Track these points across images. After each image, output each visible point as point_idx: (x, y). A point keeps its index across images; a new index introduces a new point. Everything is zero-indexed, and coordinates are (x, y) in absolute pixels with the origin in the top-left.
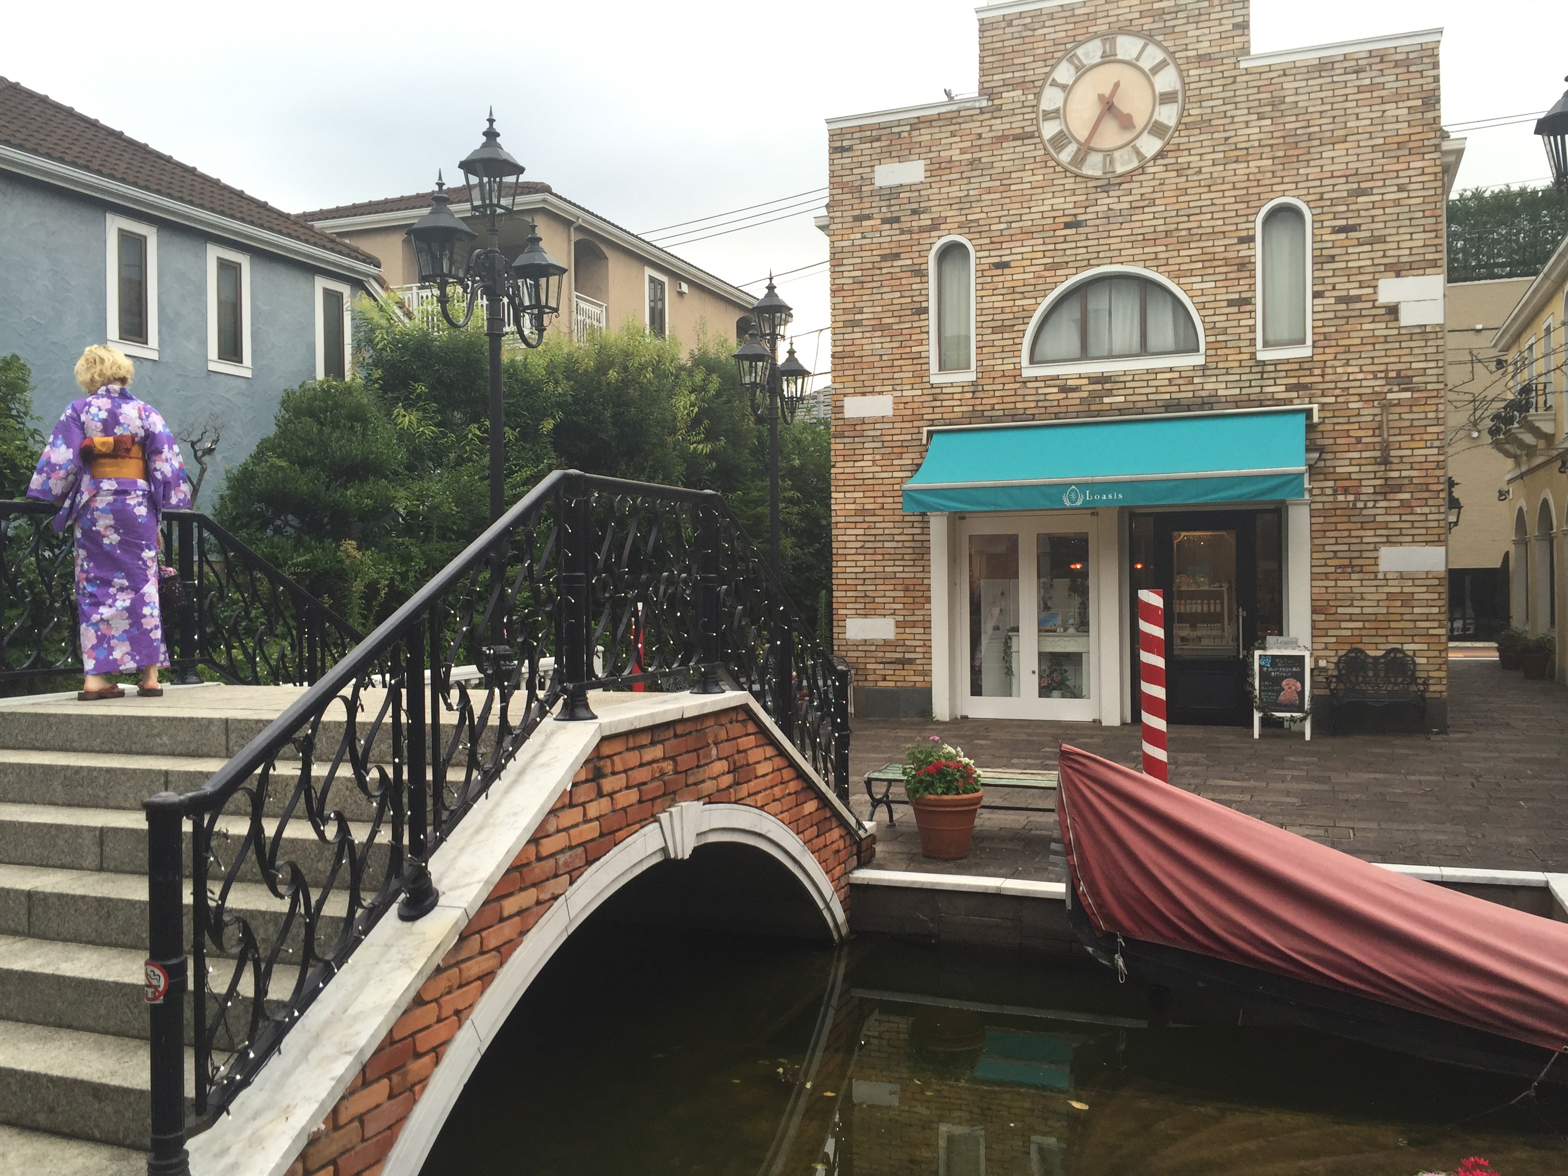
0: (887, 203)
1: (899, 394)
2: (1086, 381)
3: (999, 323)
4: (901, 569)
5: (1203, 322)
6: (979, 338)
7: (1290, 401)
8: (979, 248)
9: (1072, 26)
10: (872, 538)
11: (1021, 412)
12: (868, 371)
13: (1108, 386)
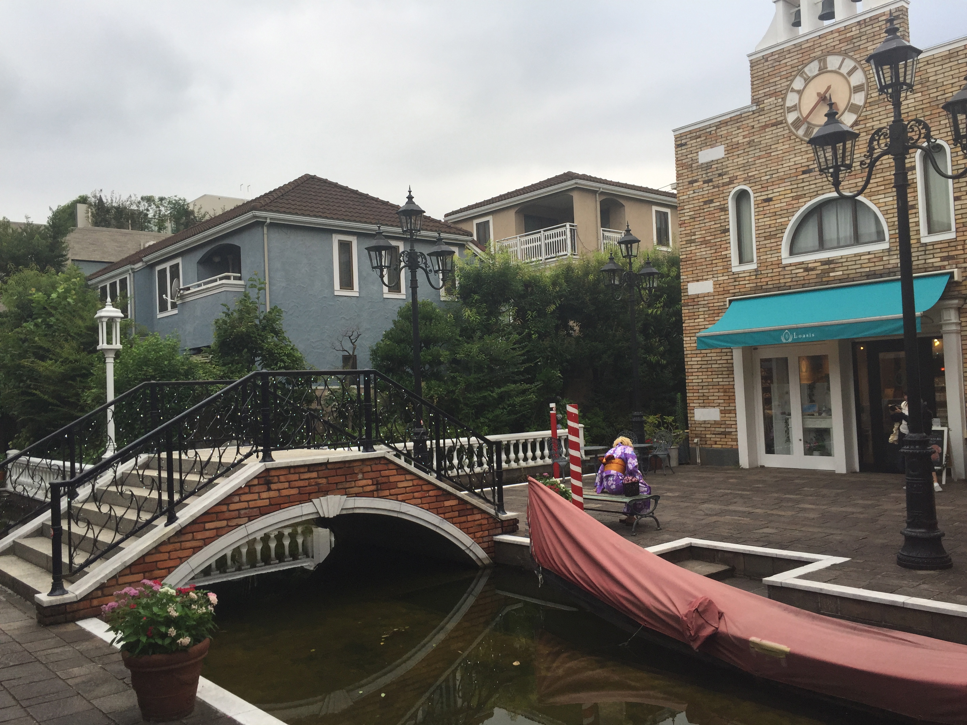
1: (716, 279)
2: (819, 264)
3: (768, 234)
4: (721, 380)
6: (758, 243)
7: (944, 267)
8: (755, 191)
9: (801, 55)
10: (705, 363)
11: (783, 285)
12: (700, 268)
13: (832, 266)
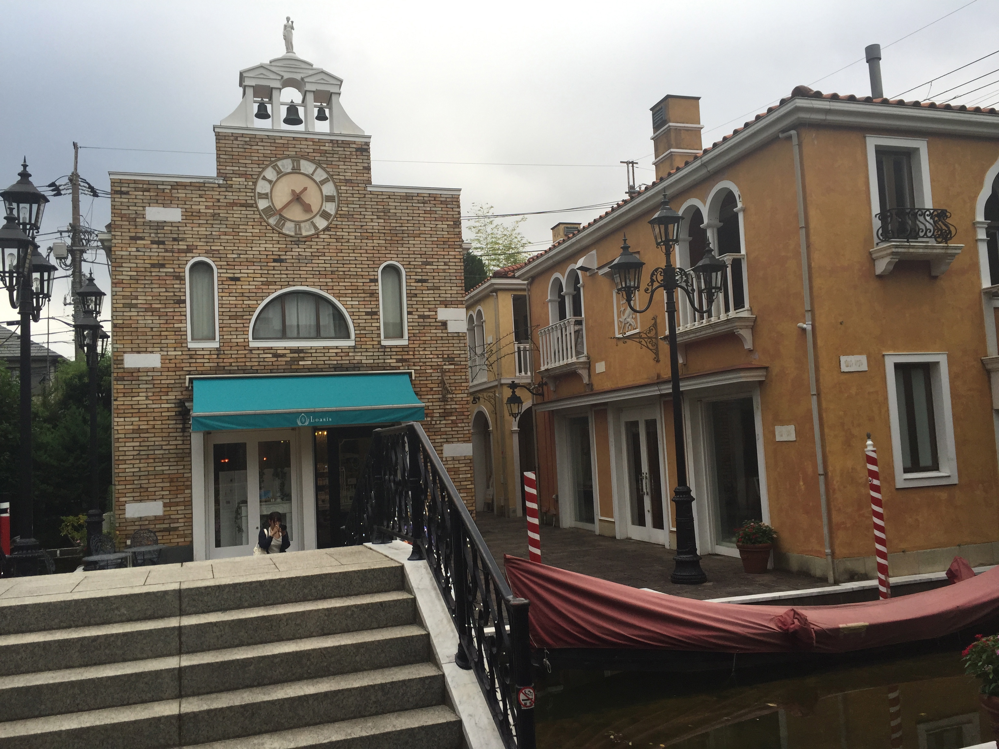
0: (156, 231)
1: (165, 353)
2: (288, 352)
3: (234, 314)
4: (167, 468)
5: (353, 323)
6: (221, 321)
7: (398, 368)
8: (219, 267)
9: (274, 148)
10: (146, 448)
11: (249, 368)
12: (143, 338)
13: (302, 355)
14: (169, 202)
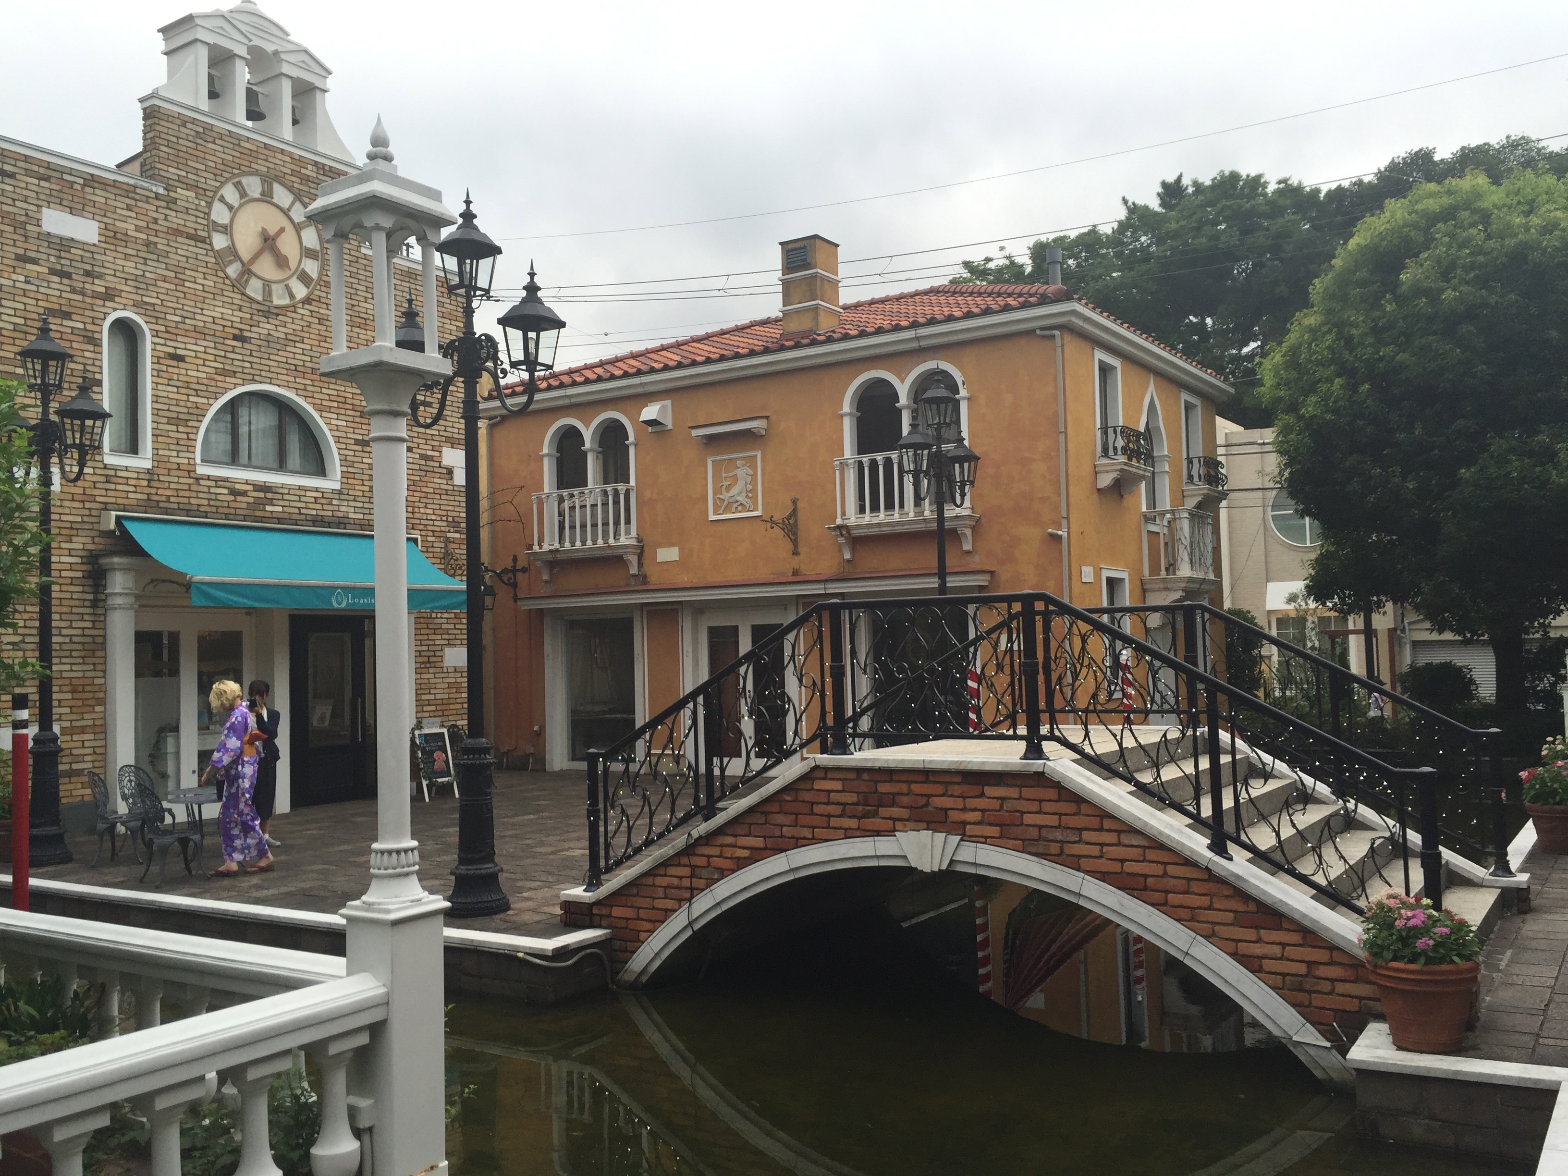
0: (57, 253)
2: (250, 488)
5: (339, 453)
6: (155, 425)
8: (154, 333)
11: (195, 508)
13: (269, 495)
14: (81, 207)
